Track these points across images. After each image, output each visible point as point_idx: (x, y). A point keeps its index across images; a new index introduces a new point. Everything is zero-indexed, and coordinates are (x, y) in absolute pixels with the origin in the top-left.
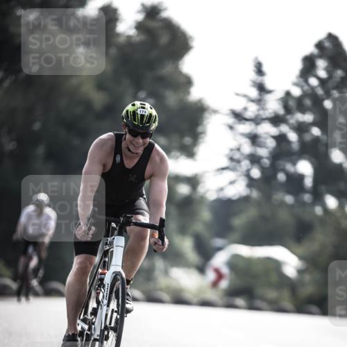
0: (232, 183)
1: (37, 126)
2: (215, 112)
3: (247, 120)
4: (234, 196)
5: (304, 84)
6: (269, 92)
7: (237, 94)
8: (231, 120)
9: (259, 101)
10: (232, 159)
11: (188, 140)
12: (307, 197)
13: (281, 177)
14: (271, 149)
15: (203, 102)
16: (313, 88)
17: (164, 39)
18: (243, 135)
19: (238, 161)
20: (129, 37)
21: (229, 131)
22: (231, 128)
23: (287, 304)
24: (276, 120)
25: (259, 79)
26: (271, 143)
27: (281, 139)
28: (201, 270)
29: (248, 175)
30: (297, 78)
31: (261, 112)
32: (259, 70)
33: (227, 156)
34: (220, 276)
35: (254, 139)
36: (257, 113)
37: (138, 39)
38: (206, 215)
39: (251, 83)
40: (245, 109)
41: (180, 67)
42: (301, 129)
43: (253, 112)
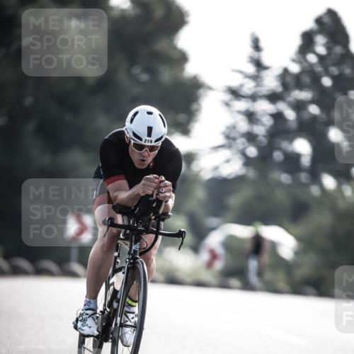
0: (228, 161)
1: (28, 101)
2: (210, 88)
3: (243, 97)
4: (230, 175)
5: (302, 60)
6: (266, 68)
7: (234, 71)
8: (227, 97)
9: (256, 78)
10: (228, 137)
11: (182, 117)
12: (304, 177)
13: (278, 156)
14: (267, 127)
15: (198, 78)
16: (311, 65)
17: (159, 12)
18: (239, 112)
19: (234, 139)
20: (123, 10)
21: (225, 108)
22: (227, 104)
23: (282, 285)
24: (273, 97)
25: (256, 55)
26: (268, 121)
27: (278, 117)
28: (196, 249)
29: (243, 154)
30: (296, 54)
31: (258, 89)
32: (256, 46)
33: (224, 133)
34: (214, 256)
35: (251, 116)
36: (254, 90)
37: (132, 13)
38: (200, 194)
39: (249, 59)
40: (242, 85)
41: (175, 42)
42: (299, 106)
43: (249, 89)
